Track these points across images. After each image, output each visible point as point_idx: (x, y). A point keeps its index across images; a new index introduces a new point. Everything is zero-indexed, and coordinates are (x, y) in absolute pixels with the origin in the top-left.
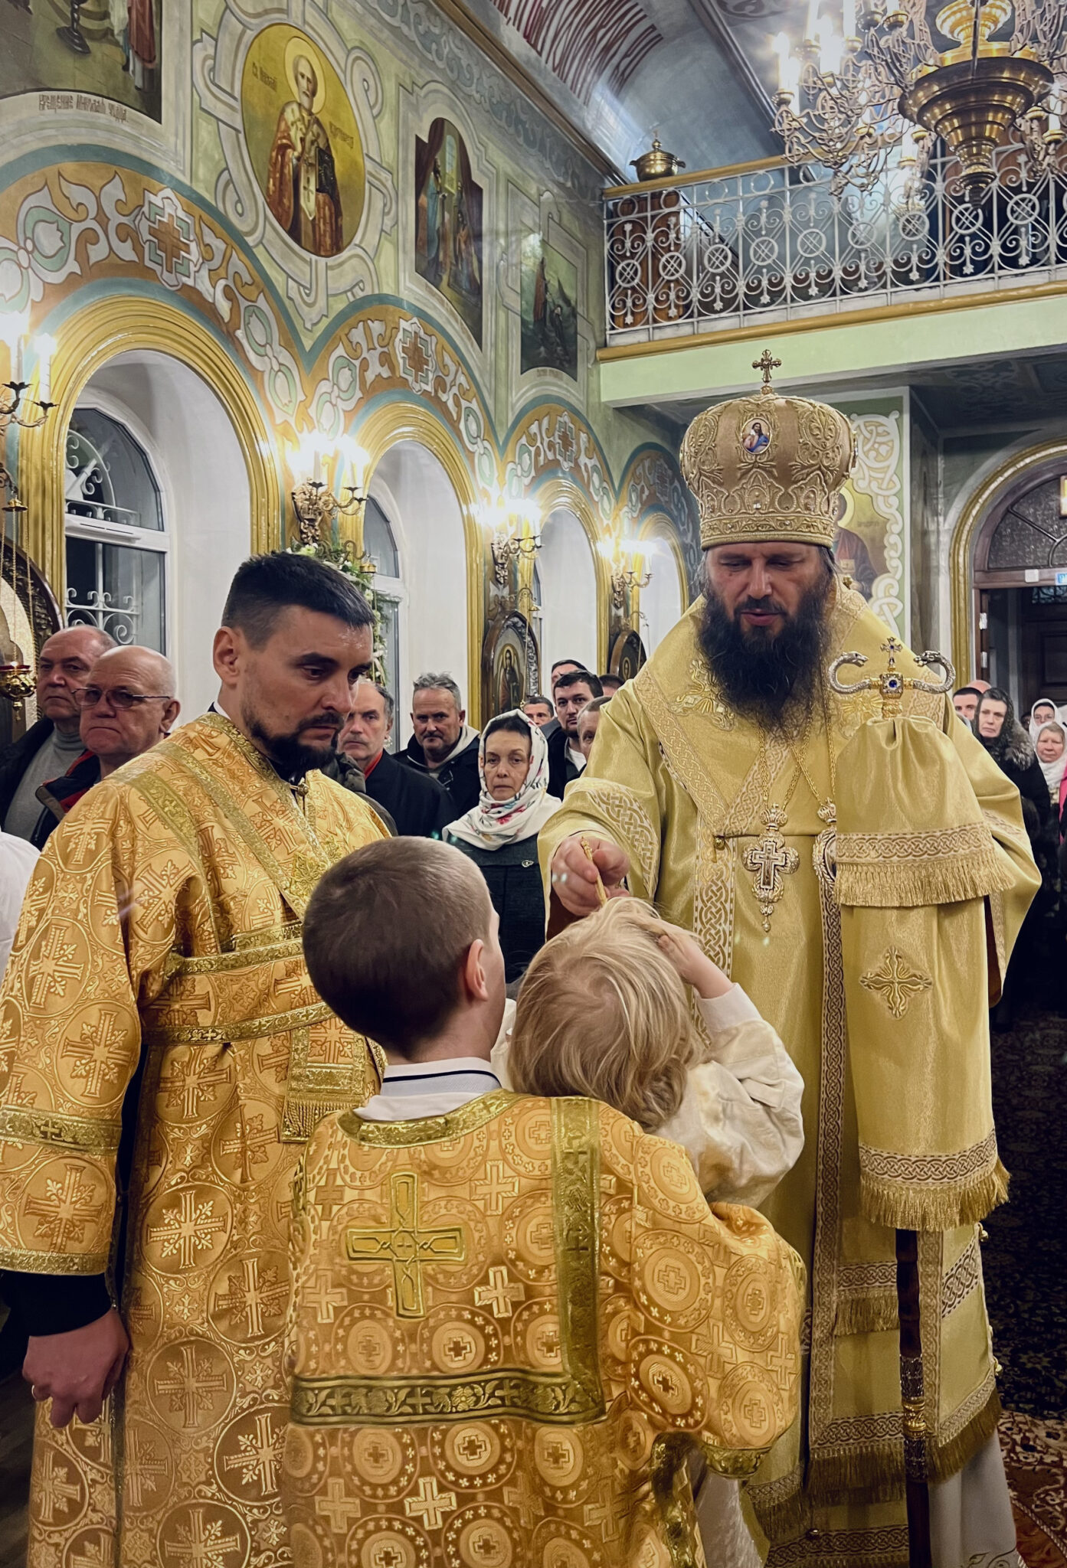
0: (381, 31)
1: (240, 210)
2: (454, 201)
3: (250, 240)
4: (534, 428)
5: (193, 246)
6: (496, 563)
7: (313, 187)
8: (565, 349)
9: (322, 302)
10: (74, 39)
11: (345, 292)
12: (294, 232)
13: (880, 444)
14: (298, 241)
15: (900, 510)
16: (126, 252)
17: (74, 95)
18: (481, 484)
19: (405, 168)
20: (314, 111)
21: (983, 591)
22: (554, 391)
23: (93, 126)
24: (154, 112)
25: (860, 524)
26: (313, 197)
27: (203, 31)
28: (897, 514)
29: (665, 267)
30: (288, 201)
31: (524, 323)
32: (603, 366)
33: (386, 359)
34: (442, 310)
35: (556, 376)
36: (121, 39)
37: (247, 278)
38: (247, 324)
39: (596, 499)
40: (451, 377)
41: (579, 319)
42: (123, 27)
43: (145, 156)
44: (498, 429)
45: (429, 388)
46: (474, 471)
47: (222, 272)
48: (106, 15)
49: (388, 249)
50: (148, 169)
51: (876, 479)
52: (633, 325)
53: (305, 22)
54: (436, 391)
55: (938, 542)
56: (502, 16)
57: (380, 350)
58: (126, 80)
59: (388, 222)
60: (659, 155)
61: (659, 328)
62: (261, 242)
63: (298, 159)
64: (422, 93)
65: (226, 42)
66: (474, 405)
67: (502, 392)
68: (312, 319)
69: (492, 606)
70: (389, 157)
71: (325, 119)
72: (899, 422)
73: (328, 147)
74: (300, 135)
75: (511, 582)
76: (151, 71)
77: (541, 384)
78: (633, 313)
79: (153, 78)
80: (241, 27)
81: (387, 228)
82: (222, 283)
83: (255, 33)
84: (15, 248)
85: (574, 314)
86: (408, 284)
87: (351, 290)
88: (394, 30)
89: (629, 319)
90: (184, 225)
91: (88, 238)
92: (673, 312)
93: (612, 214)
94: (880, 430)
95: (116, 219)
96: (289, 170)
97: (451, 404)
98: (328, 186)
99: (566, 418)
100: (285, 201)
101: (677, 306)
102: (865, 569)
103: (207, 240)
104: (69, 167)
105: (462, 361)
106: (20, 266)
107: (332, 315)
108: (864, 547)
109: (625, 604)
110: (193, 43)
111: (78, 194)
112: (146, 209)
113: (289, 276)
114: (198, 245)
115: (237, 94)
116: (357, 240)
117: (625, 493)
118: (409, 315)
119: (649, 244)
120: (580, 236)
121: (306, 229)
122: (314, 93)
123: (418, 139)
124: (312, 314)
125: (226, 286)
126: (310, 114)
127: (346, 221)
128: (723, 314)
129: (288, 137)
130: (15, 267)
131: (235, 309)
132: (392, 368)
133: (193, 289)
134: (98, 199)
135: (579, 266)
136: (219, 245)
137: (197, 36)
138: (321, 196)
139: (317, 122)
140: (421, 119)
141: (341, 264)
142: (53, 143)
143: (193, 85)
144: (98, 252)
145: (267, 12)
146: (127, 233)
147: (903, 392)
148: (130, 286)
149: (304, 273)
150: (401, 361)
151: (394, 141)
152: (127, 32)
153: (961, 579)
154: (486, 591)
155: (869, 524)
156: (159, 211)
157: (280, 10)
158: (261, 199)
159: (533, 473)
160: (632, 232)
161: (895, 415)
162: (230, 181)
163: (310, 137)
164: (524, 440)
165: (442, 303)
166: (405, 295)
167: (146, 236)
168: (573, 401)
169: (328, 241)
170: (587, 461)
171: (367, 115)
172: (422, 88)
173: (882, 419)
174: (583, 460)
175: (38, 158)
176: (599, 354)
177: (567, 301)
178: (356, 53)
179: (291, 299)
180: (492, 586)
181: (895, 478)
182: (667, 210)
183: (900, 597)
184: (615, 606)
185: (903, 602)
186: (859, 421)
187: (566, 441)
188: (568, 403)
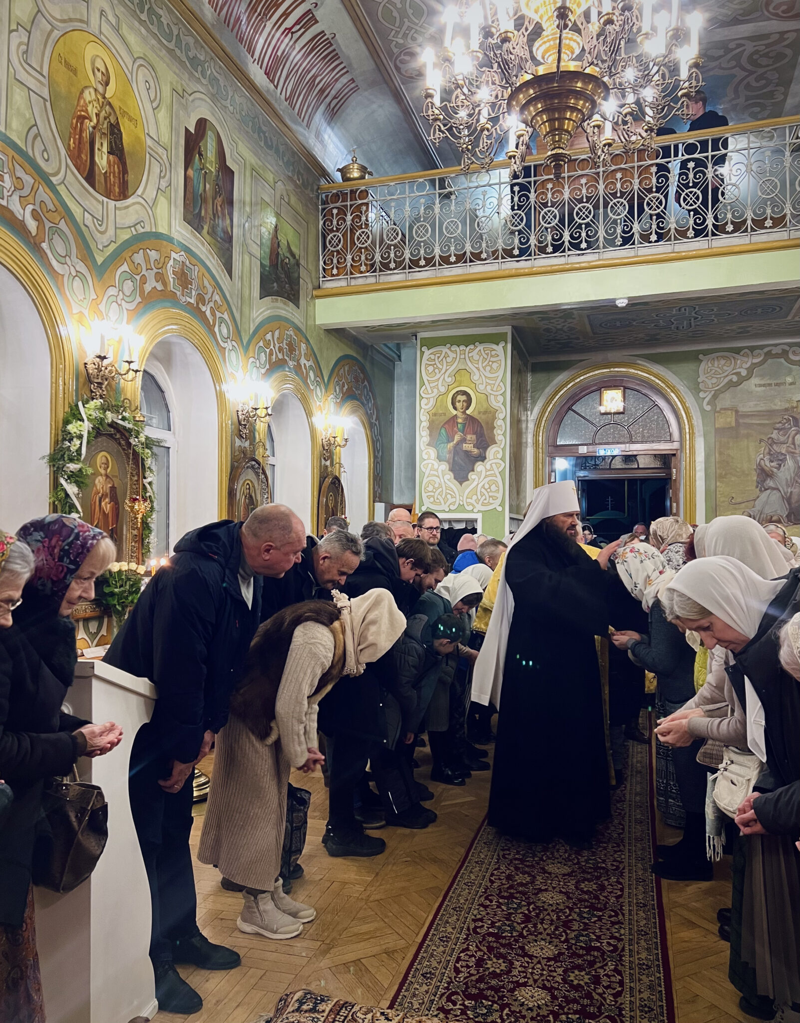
0: (159, 50)
2: (213, 177)
4: (269, 337)
6: (240, 424)
7: (105, 150)
8: (291, 286)
12: (90, 180)
13: (493, 362)
14: (93, 186)
15: (504, 404)
21: (553, 459)
22: (285, 314)
25: (480, 413)
26: (105, 157)
28: (503, 407)
29: (359, 239)
30: (85, 157)
31: (262, 265)
32: (317, 301)
33: (161, 278)
34: (203, 249)
35: (286, 304)
39: (312, 387)
40: (209, 295)
41: (301, 268)
45: (193, 301)
49: (163, 202)
51: (490, 384)
52: (337, 275)
54: (198, 304)
55: (527, 427)
57: (156, 271)
59: (164, 183)
60: (356, 166)
61: (354, 278)
63: (94, 128)
64: (191, 98)
66: (226, 317)
67: (246, 308)
72: (505, 348)
73: (118, 124)
74: (95, 111)
75: (251, 437)
77: (275, 308)
78: (338, 268)
81: (163, 188)
85: (298, 265)
86: (179, 229)
88: (170, 51)
89: (335, 271)
92: (364, 268)
93: (324, 203)
94: (493, 353)
96: (86, 135)
97: (208, 314)
98: (117, 152)
99: (292, 332)
100: (83, 156)
101: (366, 264)
102: (482, 441)
105: (217, 285)
108: (482, 427)
109: (331, 457)
117: (332, 386)
118: (178, 249)
119: (349, 223)
120: (303, 214)
122: (107, 83)
127: (131, 178)
128: (396, 271)
129: (86, 111)
132: (165, 284)
135: (302, 234)
138: (112, 156)
139: (110, 104)
147: (508, 329)
150: (172, 280)
153: (539, 450)
155: (485, 412)
159: (268, 367)
160: (338, 214)
161: (502, 344)
163: (104, 114)
164: (261, 344)
165: (203, 245)
166: (175, 235)
168: (297, 322)
169: (117, 189)
170: (306, 362)
172: (190, 95)
173: (494, 346)
174: (303, 361)
176: (315, 293)
177: (293, 255)
180: (237, 439)
181: (501, 384)
182: (360, 202)
183: (503, 459)
184: (324, 459)
185: (505, 463)
186: (480, 347)
187: (292, 348)
188: (293, 323)
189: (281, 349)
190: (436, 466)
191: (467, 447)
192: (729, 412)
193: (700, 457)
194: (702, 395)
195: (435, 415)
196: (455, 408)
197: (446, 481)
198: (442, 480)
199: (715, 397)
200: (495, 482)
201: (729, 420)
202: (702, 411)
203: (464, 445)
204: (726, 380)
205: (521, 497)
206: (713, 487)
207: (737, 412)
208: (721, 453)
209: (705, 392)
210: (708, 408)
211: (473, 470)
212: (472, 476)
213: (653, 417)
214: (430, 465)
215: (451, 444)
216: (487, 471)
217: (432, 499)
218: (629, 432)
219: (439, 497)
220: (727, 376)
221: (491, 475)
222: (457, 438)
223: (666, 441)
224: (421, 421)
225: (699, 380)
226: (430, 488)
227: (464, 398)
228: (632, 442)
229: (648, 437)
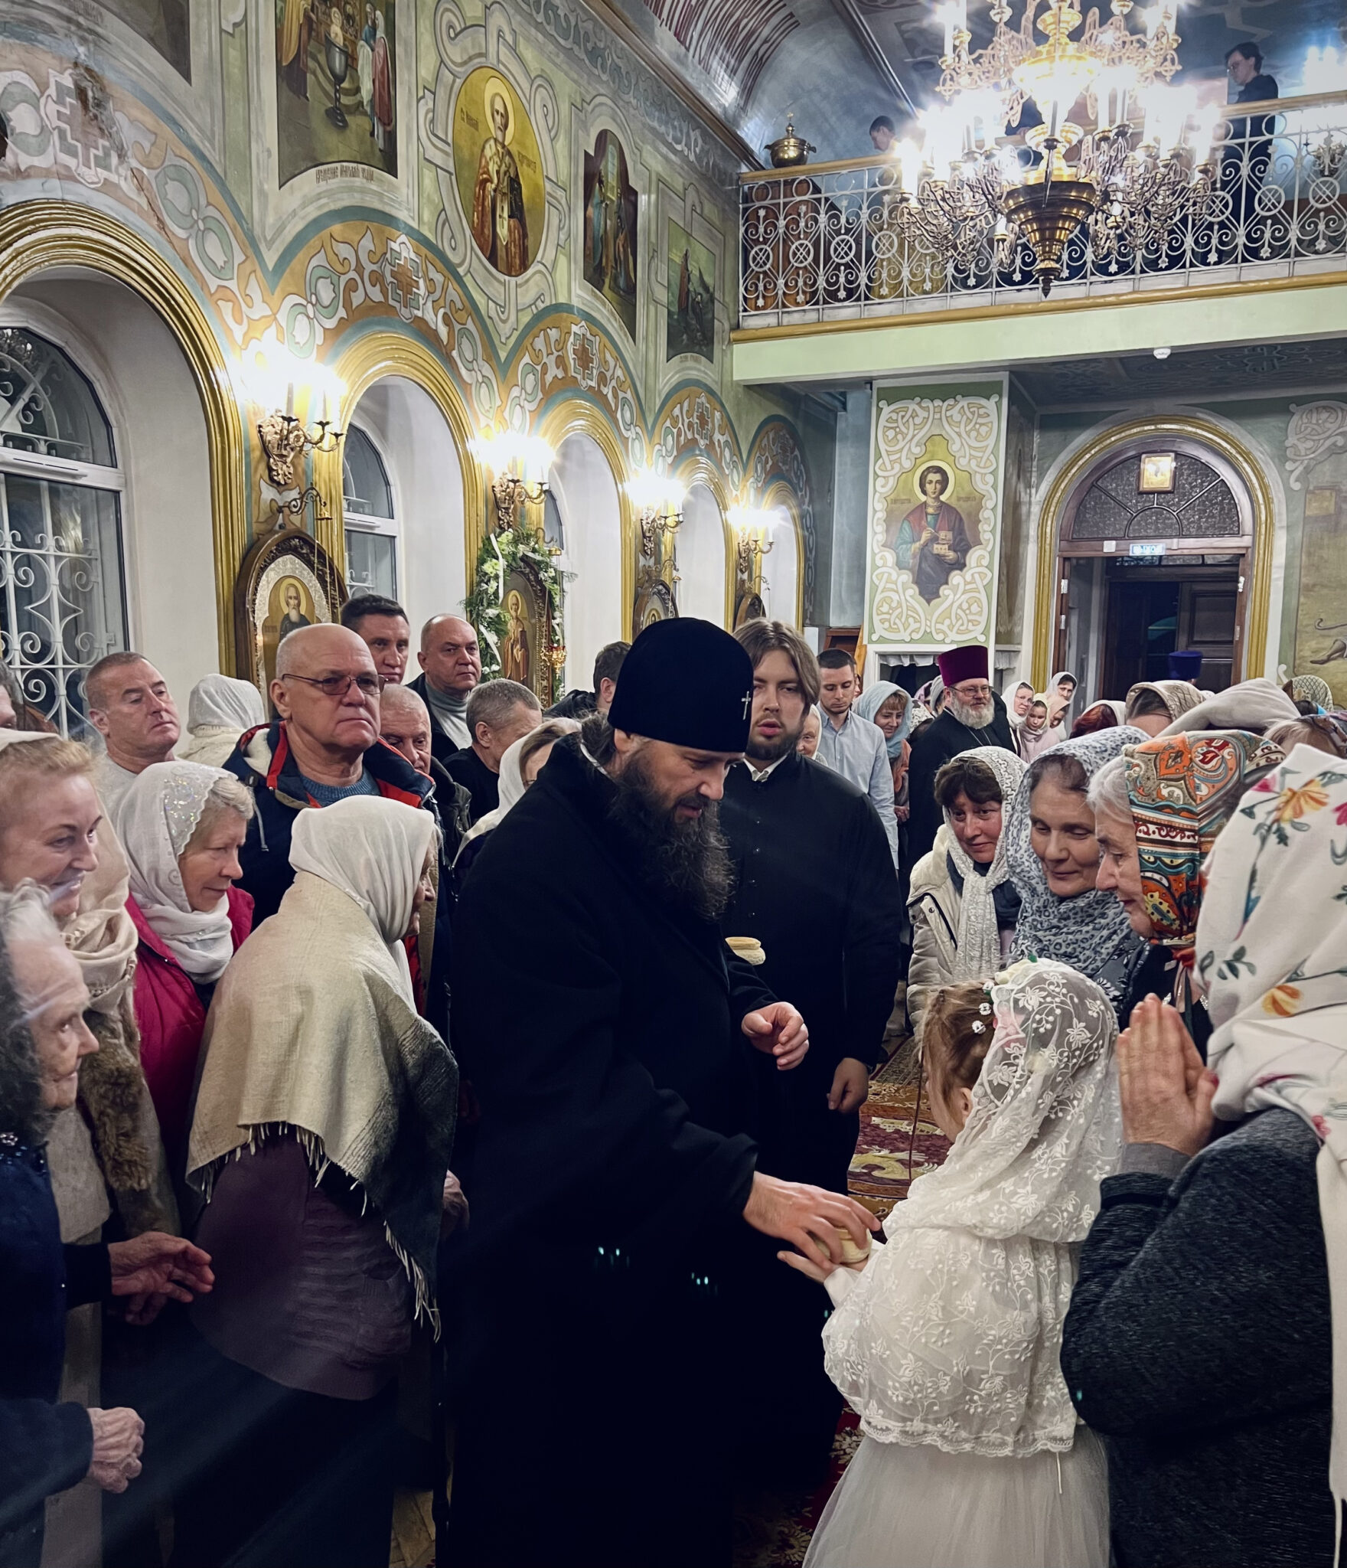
0: (557, 55)
1: (453, 245)
2: (614, 207)
3: (461, 271)
4: (677, 411)
5: (421, 282)
6: (644, 536)
7: (506, 215)
8: (703, 334)
9: (513, 318)
10: (337, 117)
11: (530, 306)
12: (493, 258)
13: (981, 425)
14: (495, 266)
15: (995, 487)
16: (376, 295)
17: (338, 165)
18: (634, 466)
19: (576, 183)
20: (506, 143)
21: (1066, 559)
22: (694, 374)
23: (351, 189)
24: (392, 170)
25: (959, 499)
26: (506, 223)
27: (425, 87)
28: (992, 491)
29: (795, 254)
30: (488, 231)
31: (669, 312)
32: (735, 347)
33: (561, 362)
34: (605, 312)
35: (696, 360)
36: (368, 109)
37: (459, 305)
38: (460, 345)
39: (727, 472)
40: (611, 371)
41: (716, 302)
42: (370, 98)
43: (387, 209)
44: (647, 414)
45: (593, 384)
46: (628, 456)
47: (441, 302)
48: (358, 90)
49: (562, 261)
50: (388, 220)
51: (975, 457)
52: (764, 308)
53: (499, 61)
54: (599, 386)
55: (1029, 513)
56: (656, 18)
57: (556, 354)
58: (372, 144)
59: (563, 237)
60: (792, 141)
61: (788, 312)
62: (469, 271)
63: (495, 190)
64: (590, 108)
65: (442, 93)
66: (629, 395)
67: (651, 381)
68: (506, 332)
69: (641, 575)
70: (563, 177)
71: (514, 149)
72: (998, 405)
73: (517, 175)
74: (496, 168)
75: (657, 553)
76: (390, 132)
77: (683, 369)
78: (764, 297)
79: (391, 138)
80: (451, 77)
81: (561, 243)
82: (442, 311)
83: (462, 80)
84: (305, 303)
85: (712, 299)
86: (579, 292)
87: (534, 303)
88: (568, 51)
89: (761, 302)
90: (415, 265)
91: (352, 286)
92: (801, 298)
93: (747, 199)
94: (982, 411)
95: (369, 267)
96: (488, 202)
97: (610, 396)
98: (517, 212)
99: (703, 399)
100: (486, 231)
101: (804, 292)
102: (962, 540)
103: (431, 276)
104: (337, 229)
105: (620, 356)
106: (308, 317)
107: (521, 328)
108: (961, 519)
109: (749, 568)
110: (418, 101)
111: (344, 251)
112: (388, 256)
113: (489, 298)
114: (425, 281)
115: (450, 140)
116: (539, 258)
117: (752, 463)
118: (579, 319)
119: (781, 231)
120: (717, 223)
121: (501, 253)
122: (506, 126)
123: (586, 153)
124: (505, 329)
125: (445, 314)
126: (504, 146)
127: (530, 241)
128: (846, 303)
129: (487, 172)
130: (305, 319)
131: (450, 333)
132: (565, 370)
133: (422, 319)
134: (356, 252)
135: (717, 254)
136: (438, 278)
137: (421, 94)
138: (512, 221)
139: (509, 153)
140: (588, 135)
141: (527, 281)
142: (326, 210)
143: (419, 138)
144: (357, 298)
145: (471, 59)
146: (377, 279)
147: (1004, 377)
148: (379, 323)
149: (499, 292)
150: (572, 362)
151: (568, 159)
152: (372, 101)
153: (1048, 547)
154: (637, 561)
155: (968, 499)
156: (397, 256)
157: (480, 55)
158: (468, 232)
159: (675, 453)
160: (766, 218)
161: (995, 398)
162: (447, 220)
163: (503, 168)
164: (668, 424)
165: (604, 304)
166: (575, 302)
167: (389, 279)
168: (709, 382)
169: (518, 261)
170: (720, 437)
171: (546, 138)
172: (589, 104)
173: (983, 402)
174: (717, 436)
175: (317, 225)
176: (733, 335)
177: (706, 288)
178: (539, 81)
179: (490, 318)
180: (641, 558)
181: (992, 457)
182: (798, 199)
183: (990, 567)
184: (741, 571)
185: (992, 571)
186: (964, 402)
187: (703, 421)
188: (706, 385)
189: (690, 425)
190: (894, 576)
191: (940, 549)
192: (1328, 493)
193: (1279, 559)
194: (1289, 466)
195: (895, 501)
196: (924, 492)
197: (908, 598)
198: (902, 597)
199: (1308, 470)
200: (978, 601)
201: (1326, 504)
202: (1288, 489)
203: (936, 546)
204: (1328, 443)
205: (1016, 618)
206: (1294, 602)
207: (1339, 491)
208: (1309, 554)
209: (1294, 461)
210: (1297, 486)
211: (947, 583)
212: (944, 590)
213: (1216, 498)
214: (886, 575)
215: (918, 545)
216: (966, 583)
217: (887, 625)
218: (1179, 522)
219: (897, 621)
220: (1328, 437)
221: (970, 591)
222: (925, 536)
223: (1232, 535)
224: (875, 511)
225: (1288, 443)
226: (885, 608)
227: (937, 477)
228: (1181, 536)
229: (1207, 528)
